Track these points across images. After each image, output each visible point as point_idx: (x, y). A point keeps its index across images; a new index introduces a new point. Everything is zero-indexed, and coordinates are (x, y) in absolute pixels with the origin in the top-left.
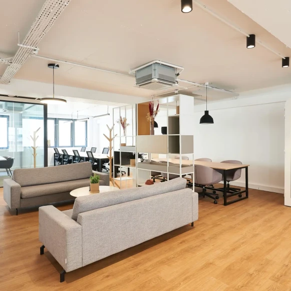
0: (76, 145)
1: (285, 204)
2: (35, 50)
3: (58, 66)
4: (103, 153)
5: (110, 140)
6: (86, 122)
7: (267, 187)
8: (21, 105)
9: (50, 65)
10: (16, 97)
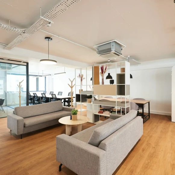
0: (39, 90)
1: (172, 121)
2: (50, 23)
3: (51, 39)
4: (58, 95)
5: (72, 87)
6: (46, 77)
7: (160, 112)
8: (10, 65)
9: (46, 38)
10: (9, 60)
